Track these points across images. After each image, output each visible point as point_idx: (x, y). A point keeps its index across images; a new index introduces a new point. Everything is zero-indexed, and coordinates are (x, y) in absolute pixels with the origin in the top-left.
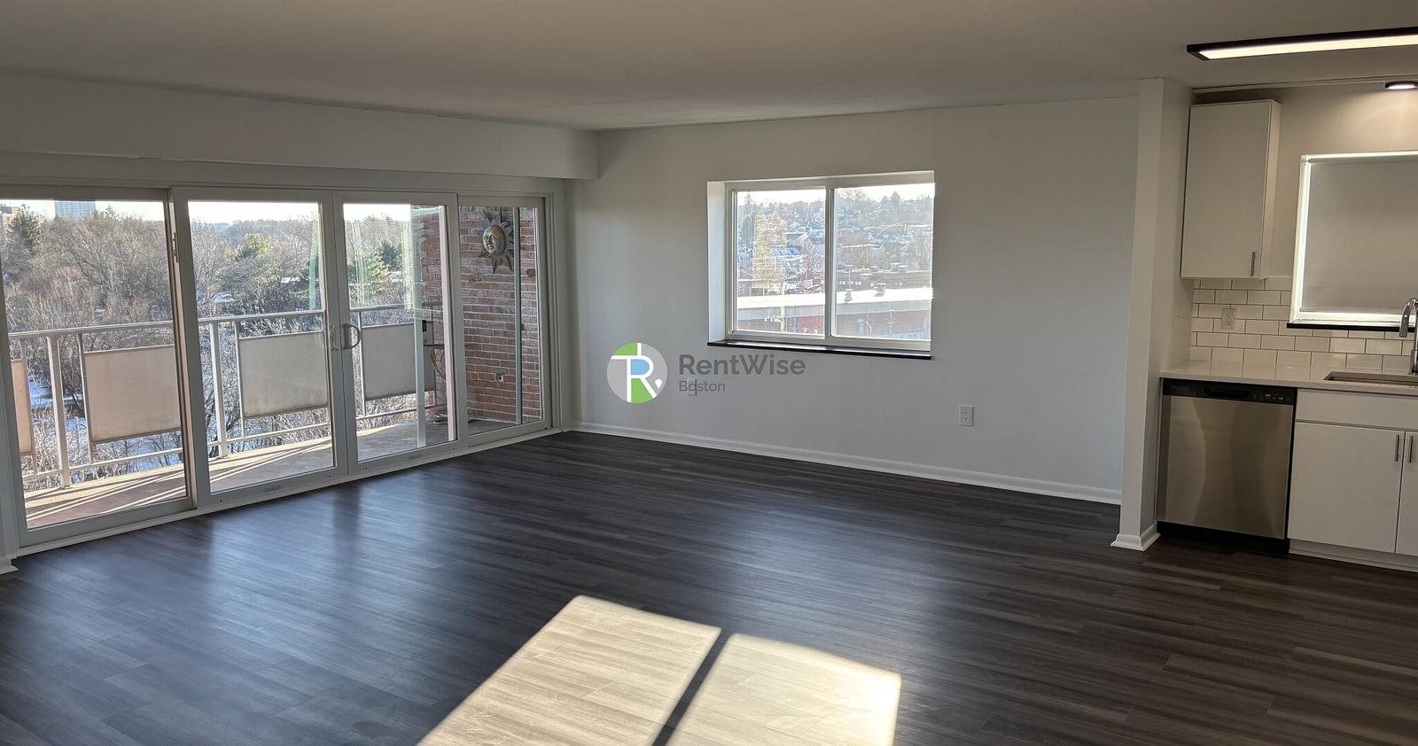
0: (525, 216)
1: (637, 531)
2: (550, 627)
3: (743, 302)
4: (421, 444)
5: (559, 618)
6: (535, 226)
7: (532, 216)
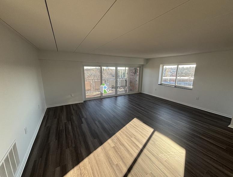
0: (138, 69)
1: (145, 108)
2: (130, 123)
3: (163, 78)
4: (124, 93)
5: (132, 121)
6: (139, 70)
7: (139, 69)
